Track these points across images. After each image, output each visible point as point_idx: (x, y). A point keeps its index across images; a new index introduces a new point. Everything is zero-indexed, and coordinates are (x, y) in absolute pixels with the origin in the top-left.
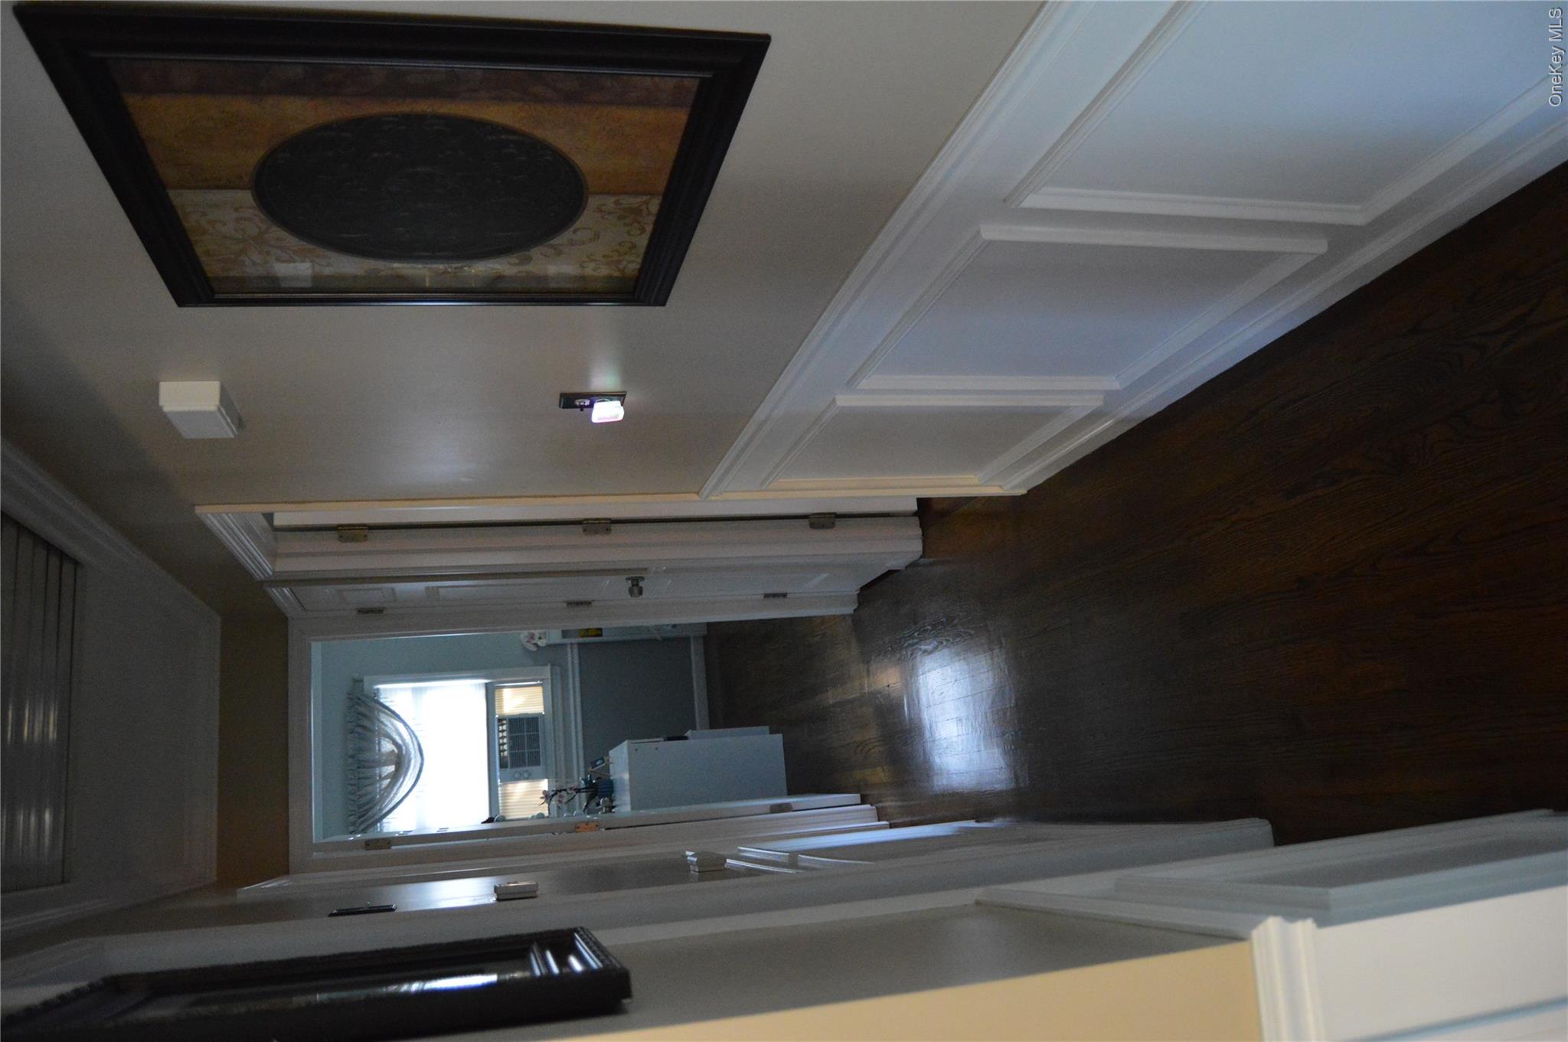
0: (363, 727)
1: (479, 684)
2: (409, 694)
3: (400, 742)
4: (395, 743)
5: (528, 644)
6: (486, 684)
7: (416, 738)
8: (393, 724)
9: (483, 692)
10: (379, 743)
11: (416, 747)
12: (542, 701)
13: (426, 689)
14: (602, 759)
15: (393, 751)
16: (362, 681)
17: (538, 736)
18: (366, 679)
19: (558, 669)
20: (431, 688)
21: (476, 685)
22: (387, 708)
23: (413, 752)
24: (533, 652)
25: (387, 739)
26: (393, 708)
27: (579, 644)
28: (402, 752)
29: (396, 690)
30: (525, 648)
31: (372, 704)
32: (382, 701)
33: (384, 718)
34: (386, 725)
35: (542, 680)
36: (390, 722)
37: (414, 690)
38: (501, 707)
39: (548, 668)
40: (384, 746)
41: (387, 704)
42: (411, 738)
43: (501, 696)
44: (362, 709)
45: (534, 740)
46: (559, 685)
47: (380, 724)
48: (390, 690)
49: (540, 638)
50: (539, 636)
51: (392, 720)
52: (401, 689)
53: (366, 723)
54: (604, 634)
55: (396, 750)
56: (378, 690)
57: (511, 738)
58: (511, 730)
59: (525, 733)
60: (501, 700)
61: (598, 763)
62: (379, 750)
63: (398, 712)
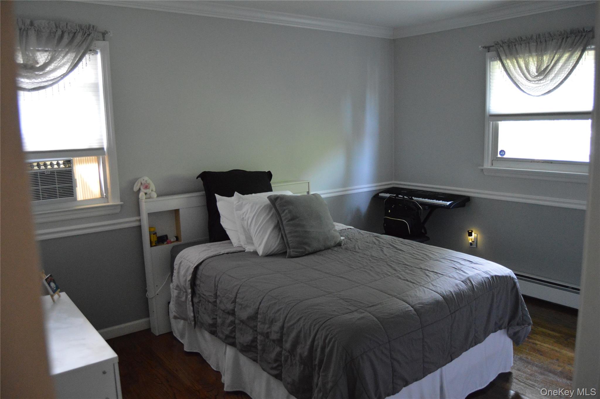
0: (61, 37)
1: (103, 143)
2: (92, 80)
3: (48, 69)
4: (46, 65)
5: (140, 184)
6: (103, 149)
7: (51, 85)
8: (64, 64)
9: (95, 145)
10: (46, 51)
11: (43, 85)
12: (87, 198)
13: (98, 96)
14: (57, 288)
15: (38, 63)
16: (104, 40)
17: (56, 197)
18: (106, 43)
19: (118, 211)
20: (98, 100)
21: (102, 139)
22: (80, 60)
23: (39, 80)
24: (132, 188)
25: (49, 57)
26: (80, 65)
27: (140, 227)
28: (38, 71)
29: (96, 69)
30: (136, 180)
31: (84, 46)
32: (87, 56)
33: (70, 57)
34: (64, 57)
35: (107, 197)
36: (68, 62)
37: (96, 85)
38: (80, 162)
39: (118, 202)
40: (42, 55)
41: (84, 60)
42: (51, 80)
43: (91, 161)
44: (79, 38)
45: (51, 194)
46: (103, 213)
47: (65, 52)
48: (96, 64)
49: (146, 194)
50: (148, 193)
51: (70, 64)
52: (97, 74)
53: (66, 40)
54: (153, 248)
55: (38, 66)
56: (97, 53)
57: (52, 173)
58: (60, 173)
59: (57, 186)
60: (87, 162)
61: (53, 284)
62: (38, 51)
63: (76, 70)
